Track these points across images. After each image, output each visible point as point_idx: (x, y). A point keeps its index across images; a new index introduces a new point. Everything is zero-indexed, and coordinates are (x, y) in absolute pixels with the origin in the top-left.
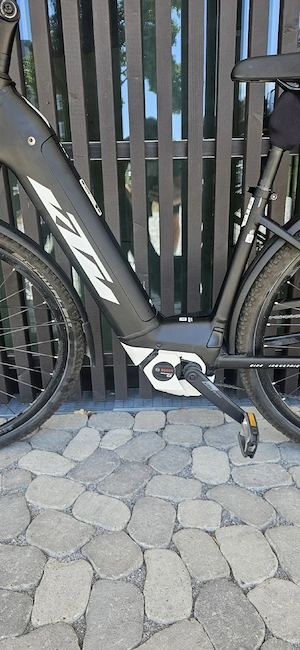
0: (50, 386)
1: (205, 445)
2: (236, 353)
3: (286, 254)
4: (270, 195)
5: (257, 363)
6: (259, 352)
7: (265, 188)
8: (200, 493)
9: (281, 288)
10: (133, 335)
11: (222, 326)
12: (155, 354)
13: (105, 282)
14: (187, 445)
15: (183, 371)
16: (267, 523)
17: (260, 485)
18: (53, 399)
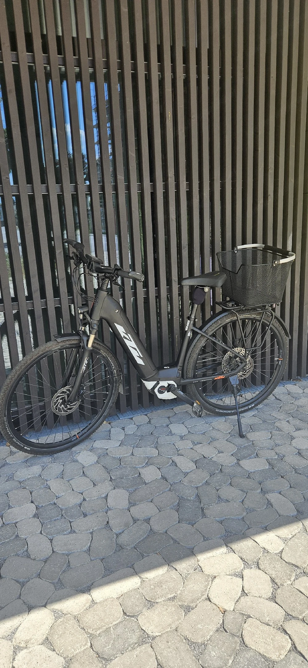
0: (103, 408)
1: (172, 423)
2: (187, 378)
3: (202, 339)
4: (195, 320)
5: (195, 381)
6: (195, 377)
7: (193, 317)
8: (180, 439)
9: (200, 350)
10: (150, 377)
11: (181, 368)
12: (158, 383)
13: (140, 357)
14: (165, 425)
15: (169, 389)
16: (209, 441)
17: (201, 431)
18: (105, 414)
